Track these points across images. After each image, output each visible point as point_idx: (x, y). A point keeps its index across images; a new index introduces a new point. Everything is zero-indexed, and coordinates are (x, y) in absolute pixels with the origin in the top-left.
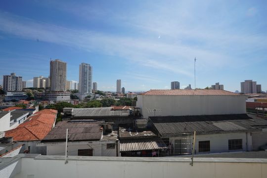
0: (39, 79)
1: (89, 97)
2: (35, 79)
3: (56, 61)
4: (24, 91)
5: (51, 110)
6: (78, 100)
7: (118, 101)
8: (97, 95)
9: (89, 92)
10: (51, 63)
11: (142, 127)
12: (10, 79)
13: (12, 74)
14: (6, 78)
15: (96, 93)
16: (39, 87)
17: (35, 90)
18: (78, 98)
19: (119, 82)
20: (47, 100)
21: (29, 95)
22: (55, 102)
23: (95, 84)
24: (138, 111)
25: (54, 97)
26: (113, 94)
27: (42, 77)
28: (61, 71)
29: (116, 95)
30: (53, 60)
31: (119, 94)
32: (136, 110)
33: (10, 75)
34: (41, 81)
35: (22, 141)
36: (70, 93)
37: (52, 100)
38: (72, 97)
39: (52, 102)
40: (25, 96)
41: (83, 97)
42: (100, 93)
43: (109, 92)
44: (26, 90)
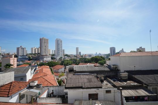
0: (34, 49)
1: (61, 58)
2: (32, 49)
3: (43, 38)
4: (27, 56)
5: (46, 66)
6: (55, 60)
7: (79, 60)
8: (66, 57)
9: (61, 55)
10: (40, 39)
11: (125, 78)
12: (20, 49)
13: (21, 47)
14: (18, 49)
15: (65, 56)
16: (34, 53)
17: (32, 55)
18: (55, 59)
19: (77, 49)
20: (39, 60)
21: (29, 57)
22: (43, 61)
23: (63, 50)
24: (116, 67)
25: (43, 58)
26: (75, 56)
27: (36, 47)
28: (45, 44)
29: (76, 56)
30: (41, 38)
31: (78, 56)
32: (115, 66)
33: (20, 47)
34: (35, 50)
35: (47, 87)
36: (51, 56)
37: (42, 60)
38: (52, 58)
39: (41, 61)
40: (27, 58)
41: (58, 58)
42: (67, 55)
43: (72, 55)
44: (28, 55)
